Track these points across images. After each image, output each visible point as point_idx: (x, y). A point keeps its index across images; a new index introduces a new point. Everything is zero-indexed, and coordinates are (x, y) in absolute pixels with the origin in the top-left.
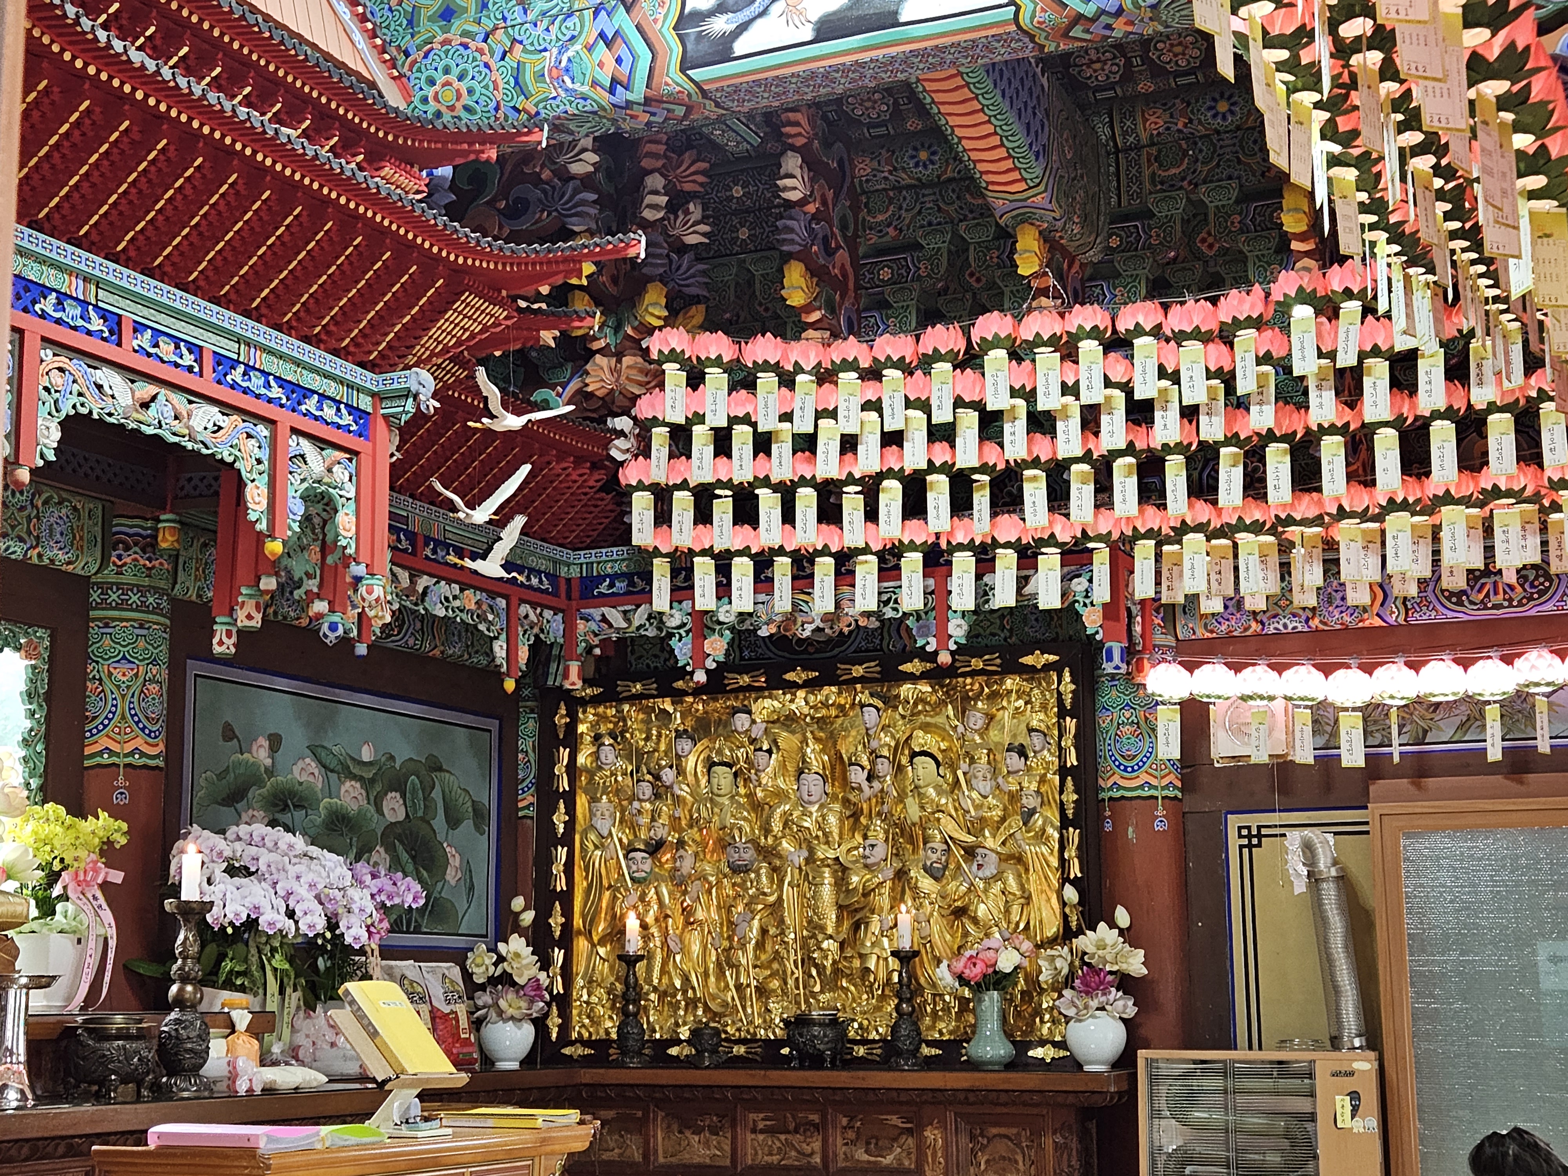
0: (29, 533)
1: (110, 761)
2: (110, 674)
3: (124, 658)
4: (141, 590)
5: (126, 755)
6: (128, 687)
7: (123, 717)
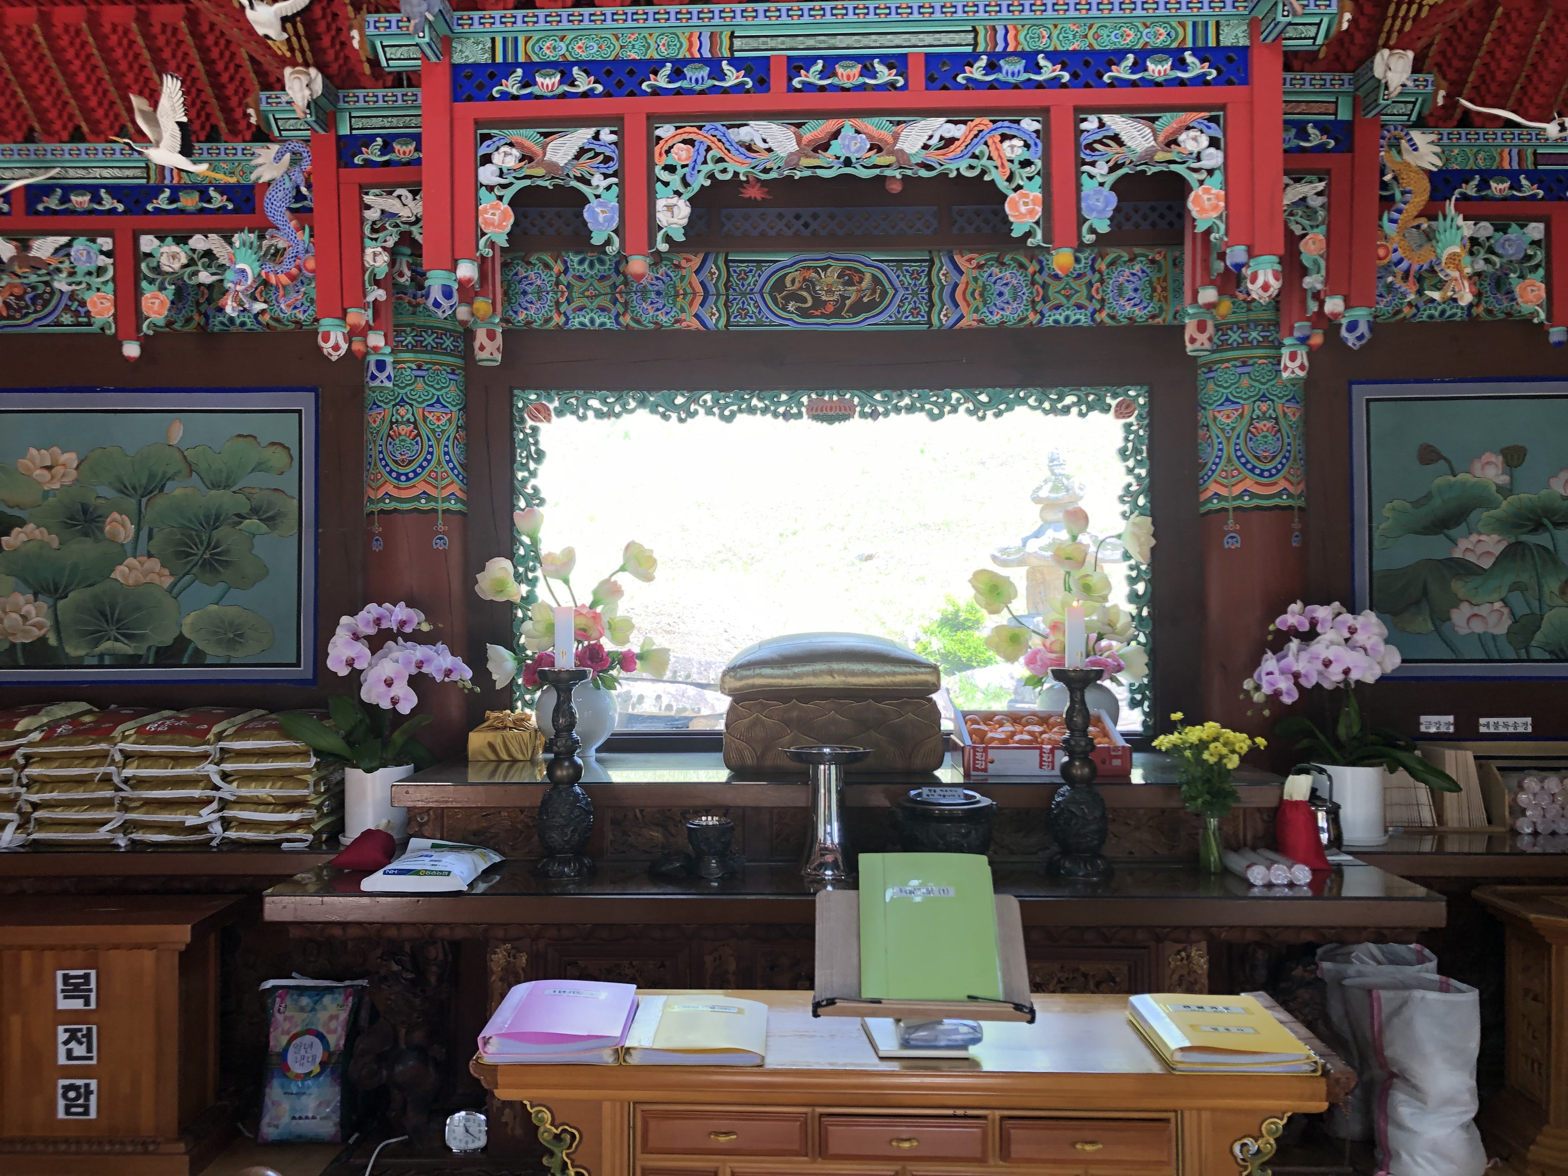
0: (1091, 298)
1: (1219, 506)
2: (1215, 418)
3: (1227, 400)
4: (1243, 326)
5: (1235, 498)
6: (1233, 429)
7: (1229, 460)
